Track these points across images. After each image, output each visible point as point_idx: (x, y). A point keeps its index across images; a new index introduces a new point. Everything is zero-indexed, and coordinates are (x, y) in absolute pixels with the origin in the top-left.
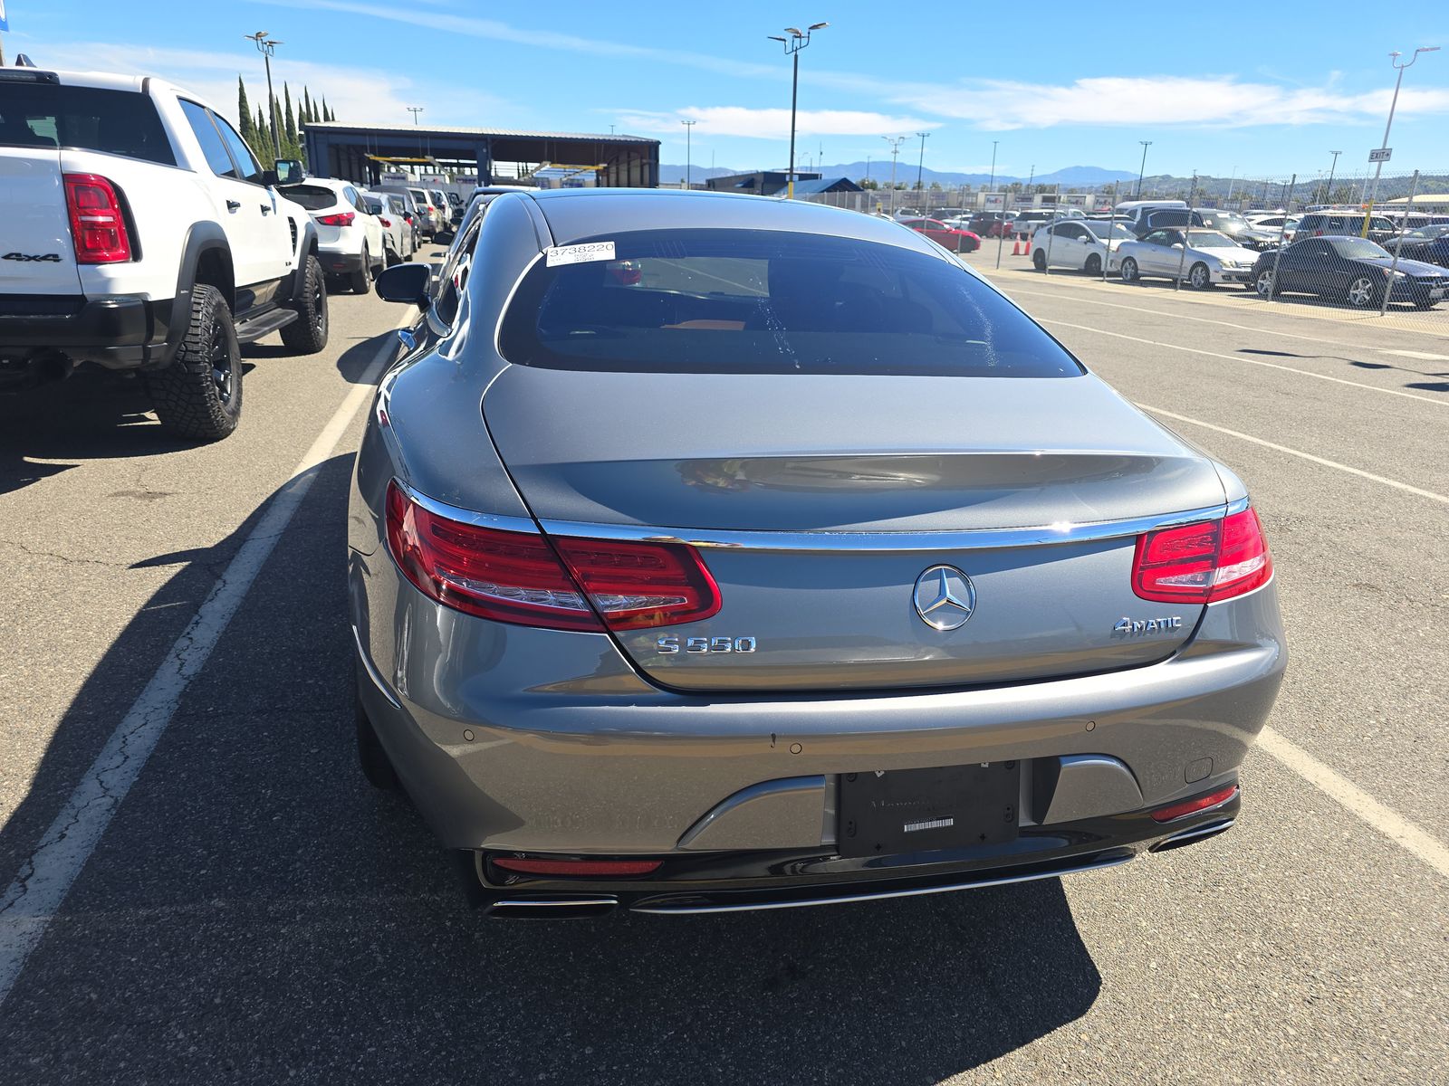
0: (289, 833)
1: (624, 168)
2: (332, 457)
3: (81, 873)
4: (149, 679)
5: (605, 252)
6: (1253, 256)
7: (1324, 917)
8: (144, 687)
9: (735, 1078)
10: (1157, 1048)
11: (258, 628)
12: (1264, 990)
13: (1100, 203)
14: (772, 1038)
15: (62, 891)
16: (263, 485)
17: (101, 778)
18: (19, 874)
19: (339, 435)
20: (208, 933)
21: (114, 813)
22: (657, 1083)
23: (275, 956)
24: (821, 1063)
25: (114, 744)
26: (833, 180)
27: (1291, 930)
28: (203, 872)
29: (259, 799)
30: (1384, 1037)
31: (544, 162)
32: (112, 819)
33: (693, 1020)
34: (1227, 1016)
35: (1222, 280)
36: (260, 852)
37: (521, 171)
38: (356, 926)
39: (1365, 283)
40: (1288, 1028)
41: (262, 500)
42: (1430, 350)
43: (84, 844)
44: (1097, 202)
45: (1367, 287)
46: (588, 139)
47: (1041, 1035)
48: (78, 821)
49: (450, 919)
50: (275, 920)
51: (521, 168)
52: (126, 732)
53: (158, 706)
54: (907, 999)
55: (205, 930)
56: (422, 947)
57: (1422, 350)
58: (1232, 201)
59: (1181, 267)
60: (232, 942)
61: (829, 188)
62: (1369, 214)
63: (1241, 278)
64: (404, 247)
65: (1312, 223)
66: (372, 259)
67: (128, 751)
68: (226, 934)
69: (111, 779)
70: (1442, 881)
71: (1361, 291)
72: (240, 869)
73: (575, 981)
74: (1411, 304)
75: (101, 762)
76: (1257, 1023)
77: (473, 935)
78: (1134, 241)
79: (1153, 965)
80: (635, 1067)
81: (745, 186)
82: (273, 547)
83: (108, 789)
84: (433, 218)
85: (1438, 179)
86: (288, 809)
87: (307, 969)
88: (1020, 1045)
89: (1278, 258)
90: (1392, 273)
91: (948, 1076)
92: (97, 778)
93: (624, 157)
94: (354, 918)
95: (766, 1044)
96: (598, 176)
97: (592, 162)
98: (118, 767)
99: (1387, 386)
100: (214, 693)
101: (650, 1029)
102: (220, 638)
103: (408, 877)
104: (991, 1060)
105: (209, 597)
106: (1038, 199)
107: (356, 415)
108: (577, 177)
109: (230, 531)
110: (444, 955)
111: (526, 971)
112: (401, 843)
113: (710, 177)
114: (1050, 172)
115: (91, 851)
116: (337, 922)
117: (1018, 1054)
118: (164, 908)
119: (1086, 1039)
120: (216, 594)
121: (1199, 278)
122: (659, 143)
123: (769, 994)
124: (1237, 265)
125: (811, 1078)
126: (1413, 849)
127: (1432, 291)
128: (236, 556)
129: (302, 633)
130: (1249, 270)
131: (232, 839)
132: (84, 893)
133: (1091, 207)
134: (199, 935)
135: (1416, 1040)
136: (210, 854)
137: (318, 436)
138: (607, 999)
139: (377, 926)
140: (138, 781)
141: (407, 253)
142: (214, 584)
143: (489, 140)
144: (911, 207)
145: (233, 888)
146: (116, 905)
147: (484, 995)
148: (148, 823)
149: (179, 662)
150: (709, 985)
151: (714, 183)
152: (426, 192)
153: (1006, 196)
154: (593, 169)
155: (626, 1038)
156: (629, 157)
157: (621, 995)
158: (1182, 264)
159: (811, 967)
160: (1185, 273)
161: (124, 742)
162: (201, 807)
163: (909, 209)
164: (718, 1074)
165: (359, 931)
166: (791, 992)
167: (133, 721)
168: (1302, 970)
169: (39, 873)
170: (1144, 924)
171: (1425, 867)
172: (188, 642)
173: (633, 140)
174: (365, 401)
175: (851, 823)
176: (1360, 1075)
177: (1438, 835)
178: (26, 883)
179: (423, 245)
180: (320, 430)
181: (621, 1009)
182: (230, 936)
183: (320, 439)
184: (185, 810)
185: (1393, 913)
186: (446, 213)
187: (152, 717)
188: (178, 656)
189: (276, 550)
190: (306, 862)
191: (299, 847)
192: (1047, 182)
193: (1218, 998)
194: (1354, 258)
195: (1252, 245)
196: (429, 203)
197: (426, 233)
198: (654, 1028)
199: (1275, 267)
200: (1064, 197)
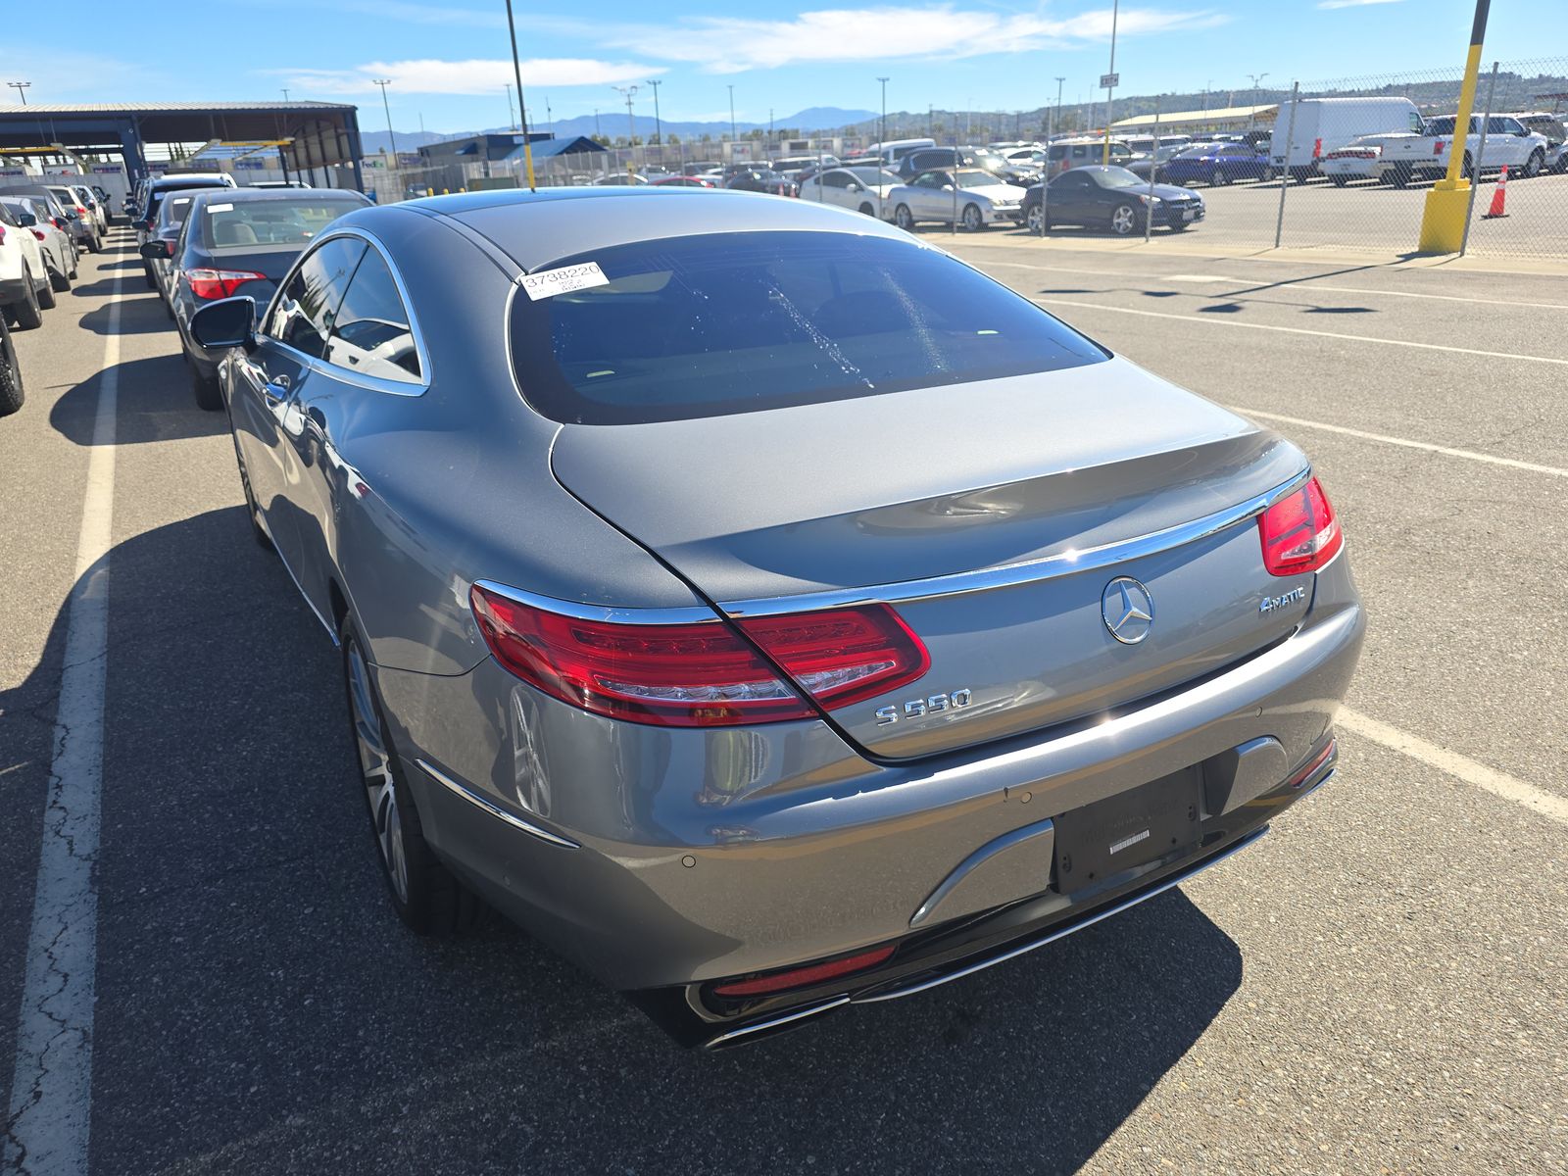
0: (334, 1016)
1: (314, 140)
2: (116, 544)
3: (91, 1134)
4: (36, 870)
5: (591, 277)
6: (1020, 193)
7: (1382, 835)
8: (35, 881)
9: (969, 1142)
10: (1314, 996)
11: (146, 776)
12: (1369, 917)
13: (849, 146)
14: (981, 1091)
15: (79, 1162)
16: (43, 594)
17: (46, 1008)
18: (5, 1157)
19: (108, 516)
20: (304, 1159)
21: (91, 1048)
22: (898, 1172)
23: (403, 1163)
24: (1040, 1102)
25: (38, 964)
26: (569, 140)
27: (1363, 856)
28: (253, 1090)
29: (272, 985)
30: (1479, 934)
31: (213, 141)
32: (93, 1056)
33: (896, 1096)
34: (1354, 950)
35: (994, 220)
36: (311, 1047)
37: (174, 153)
38: (479, 1101)
39: (1126, 211)
40: (1405, 947)
41: (53, 614)
42: (1203, 272)
43: (74, 1097)
44: (845, 145)
45: (1129, 214)
46: (264, 109)
47: (1216, 1014)
48: (47, 1071)
49: (583, 1063)
50: (378, 1121)
51: (173, 150)
52: (46, 943)
53: (70, 901)
54: (1084, 1014)
55: (298, 1156)
56: (569, 1102)
57: (1196, 273)
58: (973, 134)
59: (955, 209)
60: (341, 1161)
61: (567, 148)
62: (1107, 140)
63: (1012, 215)
64: (66, 262)
65: (1057, 153)
66: (36, 283)
67: (64, 966)
68: (327, 1154)
69: (62, 1006)
70: (1453, 779)
71: (1123, 219)
72: (298, 1074)
73: (756, 1091)
74: (1167, 228)
75: (33, 991)
76: (1379, 950)
77: (618, 1073)
78: (903, 185)
79: (1272, 920)
80: (867, 1162)
81: (467, 152)
82: (105, 671)
83: (64, 1021)
84: (86, 221)
85: (1148, 99)
86: (316, 988)
87: (449, 1166)
88: (1204, 1029)
89: (1045, 193)
90: (1150, 199)
91: (1158, 1078)
92: (40, 1011)
93: (311, 127)
94: (471, 1091)
95: (979, 1098)
96: (281, 152)
97: (273, 136)
98: (61, 990)
99: (1183, 314)
100: (135, 870)
101: (860, 1118)
102: (102, 798)
103: (507, 1029)
104: (1186, 1052)
105: (56, 750)
106: (785, 146)
107: (116, 486)
108: (255, 155)
109: (34, 660)
110: (598, 1104)
111: (698, 1096)
112: (477, 993)
113: (422, 145)
114: (788, 115)
115: (89, 1103)
116: (454, 1103)
117: (1206, 1037)
118: (229, 1145)
119: (1254, 1006)
120: (63, 746)
121: (973, 220)
122: (354, 108)
123: (955, 1046)
124: (1007, 203)
125: (1039, 1120)
126: (1419, 756)
127: (1185, 213)
128: (62, 692)
129: (206, 771)
130: (1019, 207)
131: (268, 1040)
132: (112, 1156)
133: (839, 151)
134: (293, 1166)
135: (1503, 928)
136: (250, 1066)
137: (81, 520)
138: (800, 1100)
139: (503, 1094)
140: (99, 1001)
141: (70, 269)
142: (53, 733)
143: (134, 118)
144: (656, 164)
145: (303, 1098)
146: (163, 1159)
147: (668, 1135)
148: (144, 1049)
149: (64, 841)
150: (893, 1055)
151: (427, 151)
152: (70, 190)
153: (751, 145)
154: (275, 144)
155: (841, 1135)
156: (318, 127)
157: (811, 1092)
158: (955, 206)
159: (979, 1008)
160: (959, 215)
161: (50, 957)
162: (202, 1012)
163: (654, 166)
164: (951, 1143)
165: (486, 1105)
166: (974, 1039)
167: (44, 929)
168: (1390, 891)
169: (34, 1148)
170: (1245, 882)
171: (1434, 770)
172: (62, 814)
173: (322, 106)
174: (116, 468)
175: (1065, 858)
176: (1479, 973)
177: (1430, 739)
178: (23, 1165)
179: (81, 256)
180: (79, 512)
181: (820, 1107)
182: (334, 1155)
183: (85, 523)
184: (184, 1021)
185: (1432, 819)
186: (97, 213)
187: (69, 917)
188: (57, 833)
189: (111, 674)
190: (375, 1044)
191: (357, 1028)
192: (788, 127)
193: (1338, 935)
194: (1112, 187)
195: (1014, 181)
196: (78, 204)
197: (81, 241)
198: (864, 1117)
199: (1044, 202)
200: (811, 143)
